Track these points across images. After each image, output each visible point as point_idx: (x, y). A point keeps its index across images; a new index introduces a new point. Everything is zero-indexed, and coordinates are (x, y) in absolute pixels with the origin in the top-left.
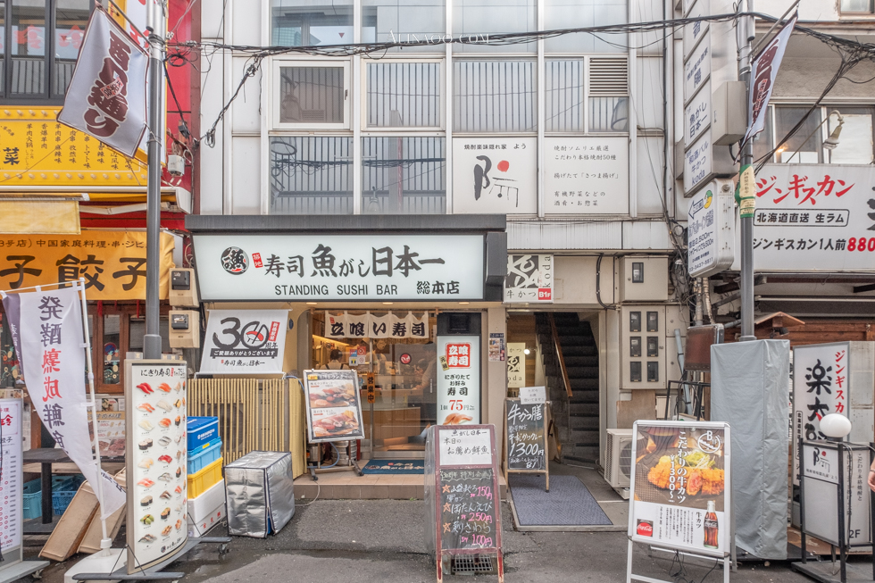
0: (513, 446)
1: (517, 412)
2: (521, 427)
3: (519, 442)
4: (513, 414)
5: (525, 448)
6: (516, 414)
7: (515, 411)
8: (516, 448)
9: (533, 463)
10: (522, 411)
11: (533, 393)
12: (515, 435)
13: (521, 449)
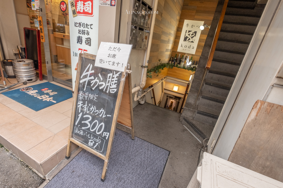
0: (80, 115)
1: (91, 75)
2: (91, 96)
3: (86, 114)
4: (86, 76)
5: (90, 122)
6: (88, 78)
7: (89, 73)
8: (83, 119)
9: (95, 143)
10: (95, 75)
11: (113, 53)
12: (84, 104)
13: (87, 122)
